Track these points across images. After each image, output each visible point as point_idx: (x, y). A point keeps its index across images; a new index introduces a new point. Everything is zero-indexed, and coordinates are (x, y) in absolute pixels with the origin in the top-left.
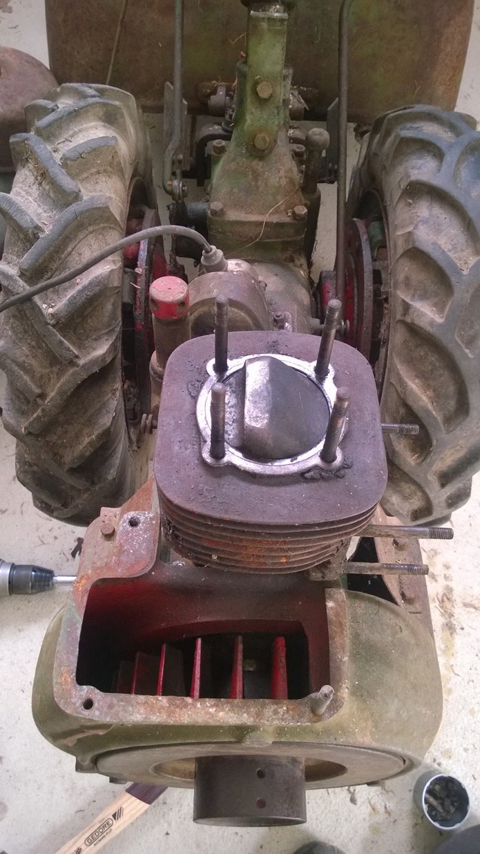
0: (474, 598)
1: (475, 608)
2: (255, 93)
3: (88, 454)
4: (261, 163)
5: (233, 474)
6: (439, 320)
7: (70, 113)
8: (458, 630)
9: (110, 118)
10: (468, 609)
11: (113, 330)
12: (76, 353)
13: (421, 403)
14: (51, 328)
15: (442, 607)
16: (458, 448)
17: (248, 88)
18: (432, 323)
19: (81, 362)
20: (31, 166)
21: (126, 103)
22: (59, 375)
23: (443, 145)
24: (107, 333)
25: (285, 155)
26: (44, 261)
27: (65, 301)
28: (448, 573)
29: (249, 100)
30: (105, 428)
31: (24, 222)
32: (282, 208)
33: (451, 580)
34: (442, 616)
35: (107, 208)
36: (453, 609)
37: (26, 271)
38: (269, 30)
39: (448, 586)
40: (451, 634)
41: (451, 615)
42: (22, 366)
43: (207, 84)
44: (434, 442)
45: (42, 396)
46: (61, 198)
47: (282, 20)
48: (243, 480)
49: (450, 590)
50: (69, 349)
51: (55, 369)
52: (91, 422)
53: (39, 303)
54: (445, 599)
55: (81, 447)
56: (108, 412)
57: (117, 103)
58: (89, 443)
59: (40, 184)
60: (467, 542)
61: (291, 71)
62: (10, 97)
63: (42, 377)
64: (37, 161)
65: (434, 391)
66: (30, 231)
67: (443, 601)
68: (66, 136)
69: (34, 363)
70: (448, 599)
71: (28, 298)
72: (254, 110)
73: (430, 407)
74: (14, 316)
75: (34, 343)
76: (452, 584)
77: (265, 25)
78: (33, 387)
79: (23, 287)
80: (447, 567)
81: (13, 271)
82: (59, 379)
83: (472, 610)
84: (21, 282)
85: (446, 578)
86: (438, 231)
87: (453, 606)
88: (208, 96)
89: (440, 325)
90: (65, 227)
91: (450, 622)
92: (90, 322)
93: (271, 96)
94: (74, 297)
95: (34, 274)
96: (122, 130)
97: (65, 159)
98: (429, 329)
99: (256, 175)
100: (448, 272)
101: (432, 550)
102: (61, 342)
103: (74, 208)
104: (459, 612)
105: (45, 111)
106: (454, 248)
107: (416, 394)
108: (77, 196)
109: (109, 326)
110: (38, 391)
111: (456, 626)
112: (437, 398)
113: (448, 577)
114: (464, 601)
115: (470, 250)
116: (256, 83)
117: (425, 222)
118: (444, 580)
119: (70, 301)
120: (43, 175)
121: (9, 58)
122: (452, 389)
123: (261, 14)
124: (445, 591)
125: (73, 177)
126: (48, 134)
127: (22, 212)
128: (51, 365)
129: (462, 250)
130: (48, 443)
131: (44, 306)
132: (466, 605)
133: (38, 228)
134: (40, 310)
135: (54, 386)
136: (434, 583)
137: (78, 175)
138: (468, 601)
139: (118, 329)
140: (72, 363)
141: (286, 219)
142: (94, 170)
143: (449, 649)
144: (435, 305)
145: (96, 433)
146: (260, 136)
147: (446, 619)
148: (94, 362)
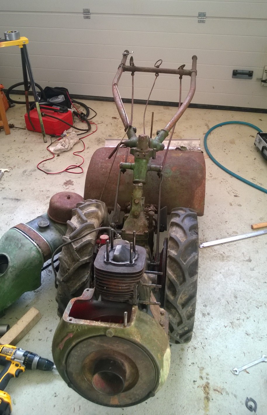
0: (218, 387)
1: (218, 391)
2: (134, 202)
3: (78, 289)
4: (136, 219)
5: (110, 264)
6: (176, 254)
7: (88, 205)
8: (211, 400)
9: (98, 207)
10: (215, 392)
11: (90, 255)
12: (80, 258)
13: (172, 278)
14: (75, 251)
15: (204, 390)
16: (186, 294)
17: (133, 201)
18: (174, 255)
19: (81, 261)
20: (76, 215)
21: (103, 205)
22: (74, 264)
23: (180, 214)
24: (88, 255)
25: (143, 218)
26: (76, 235)
27: (79, 245)
28: (208, 377)
29: (133, 204)
30: (83, 281)
31: (73, 226)
32: (142, 231)
33: (209, 380)
34: (204, 393)
35: (93, 224)
36: (209, 391)
37: (71, 237)
38: (138, 188)
39: (207, 382)
40: (208, 401)
41: (208, 393)
42: (65, 261)
43: (128, 203)
44: (177, 290)
45: (69, 269)
46: (82, 221)
47: (141, 186)
48: (112, 265)
49: (208, 383)
50: (78, 257)
51: (74, 263)
52: (80, 280)
53: (73, 245)
54: (206, 387)
55: (76, 287)
56: (85, 278)
57: (100, 203)
58: (79, 285)
59: (78, 219)
60: (216, 365)
61: (144, 198)
62: (72, 204)
63: (69, 265)
64: (78, 214)
65: (176, 275)
66: (74, 228)
67: (205, 387)
68: (86, 209)
69: (68, 261)
70: (207, 387)
71: (70, 243)
72: (134, 206)
73: (175, 279)
74: (66, 249)
75: (69, 256)
76: (209, 381)
77: (137, 187)
78: (67, 266)
79: (70, 241)
80: (208, 374)
81: (68, 238)
82: (74, 265)
83: (217, 392)
84: (69, 240)
85: (207, 378)
86: (177, 233)
87: (209, 390)
88: (127, 206)
89: (176, 255)
90: (82, 228)
91: (208, 396)
92: (85, 252)
93: (138, 203)
94: (82, 244)
95: (73, 238)
96: (101, 210)
97: (85, 214)
98: (173, 256)
99: (135, 223)
100: (178, 242)
101: (202, 367)
102: (76, 255)
103: (86, 224)
104: (211, 392)
105: (82, 204)
106: (181, 237)
107: (171, 275)
108: (86, 221)
109: (89, 254)
110: (68, 268)
111: (210, 398)
112: (177, 277)
113: (208, 378)
114: (214, 388)
115: (185, 238)
116: (135, 200)
117: (174, 231)
118: (206, 379)
119: (81, 245)
120: (79, 217)
121: (73, 195)
122: (181, 274)
123: (136, 185)
124: (206, 384)
125: (87, 218)
126: (82, 209)
127: (73, 224)
128: (73, 262)
129: (183, 238)
130: (67, 285)
131: (74, 246)
132: (215, 390)
133: (76, 228)
134: (73, 246)
135: (72, 267)
136: (202, 380)
137: (88, 217)
138: (216, 388)
139: (91, 256)
140: (78, 261)
141: (142, 234)
142: (92, 217)
143: (206, 407)
144: (176, 251)
145: (81, 282)
146: (136, 212)
147: (206, 395)
148: (84, 261)
